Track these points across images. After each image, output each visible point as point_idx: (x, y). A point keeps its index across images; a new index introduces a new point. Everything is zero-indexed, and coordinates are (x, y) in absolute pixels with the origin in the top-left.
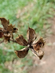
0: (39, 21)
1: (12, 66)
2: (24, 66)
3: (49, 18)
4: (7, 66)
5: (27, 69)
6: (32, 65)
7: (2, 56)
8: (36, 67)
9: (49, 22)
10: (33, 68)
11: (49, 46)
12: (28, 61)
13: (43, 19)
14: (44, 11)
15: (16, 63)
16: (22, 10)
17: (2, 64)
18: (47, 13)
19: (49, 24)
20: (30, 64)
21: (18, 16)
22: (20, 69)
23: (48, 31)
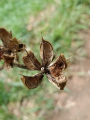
0: (64, 34)
1: (19, 110)
2: (39, 110)
3: (81, 30)
4: (12, 111)
5: (45, 115)
6: (53, 108)
7: (4, 93)
8: (60, 111)
9: (81, 36)
10: (54, 113)
11: (81, 77)
12: (46, 102)
13: (71, 32)
14: (72, 19)
15: (26, 105)
16: (36, 17)
17: (3, 107)
18: (78, 22)
19: (81, 40)
20: (49, 106)
21: (29, 28)
22: (33, 115)
23: (78, 51)
